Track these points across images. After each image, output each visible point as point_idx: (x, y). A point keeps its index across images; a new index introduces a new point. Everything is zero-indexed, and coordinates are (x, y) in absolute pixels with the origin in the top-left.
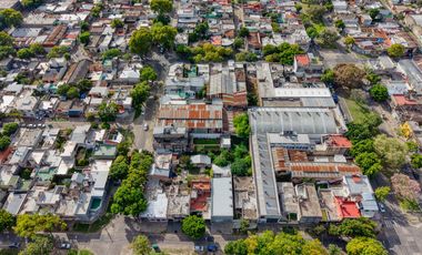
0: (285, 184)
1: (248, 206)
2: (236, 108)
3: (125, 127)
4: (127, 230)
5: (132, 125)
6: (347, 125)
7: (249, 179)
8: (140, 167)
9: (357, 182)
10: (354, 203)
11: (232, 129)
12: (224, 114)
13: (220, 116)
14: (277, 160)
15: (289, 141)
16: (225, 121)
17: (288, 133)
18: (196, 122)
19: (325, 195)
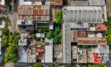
0: (74, 47)
1: (59, 57)
2: (56, 7)
3: (6, 16)
4: (14, 65)
5: (9, 15)
6: (108, 19)
7: (60, 45)
8: (13, 43)
9: (104, 48)
10: (100, 57)
11: (54, 20)
12: (51, 11)
13: (49, 14)
14: (72, 37)
15: (79, 27)
16: (51, 15)
17: (80, 23)
18: (37, 17)
19: (89, 52)
